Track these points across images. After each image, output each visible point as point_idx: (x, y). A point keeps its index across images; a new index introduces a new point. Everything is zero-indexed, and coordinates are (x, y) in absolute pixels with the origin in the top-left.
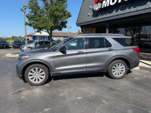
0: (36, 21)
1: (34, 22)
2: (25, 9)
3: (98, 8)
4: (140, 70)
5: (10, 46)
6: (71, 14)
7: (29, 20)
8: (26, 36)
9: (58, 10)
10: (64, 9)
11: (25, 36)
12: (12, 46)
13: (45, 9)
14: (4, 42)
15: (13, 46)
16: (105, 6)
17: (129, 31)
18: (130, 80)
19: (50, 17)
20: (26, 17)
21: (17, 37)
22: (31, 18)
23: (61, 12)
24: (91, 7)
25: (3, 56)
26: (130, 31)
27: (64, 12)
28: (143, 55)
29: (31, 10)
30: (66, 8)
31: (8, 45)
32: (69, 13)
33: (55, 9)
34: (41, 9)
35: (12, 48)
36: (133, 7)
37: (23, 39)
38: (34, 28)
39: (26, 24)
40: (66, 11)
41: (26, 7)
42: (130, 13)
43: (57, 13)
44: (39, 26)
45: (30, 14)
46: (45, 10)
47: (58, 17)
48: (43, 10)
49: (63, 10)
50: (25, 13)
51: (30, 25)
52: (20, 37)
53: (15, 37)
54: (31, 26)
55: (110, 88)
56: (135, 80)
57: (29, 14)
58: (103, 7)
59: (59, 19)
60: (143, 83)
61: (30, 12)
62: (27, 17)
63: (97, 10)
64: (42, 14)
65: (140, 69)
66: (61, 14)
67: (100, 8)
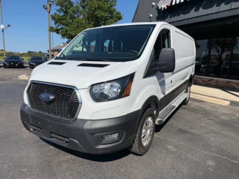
0: (67, 25)
1: (63, 27)
2: (50, 5)
3: (166, 4)
4: (231, 106)
5: (25, 65)
6: (122, 15)
7: (56, 23)
8: (50, 51)
9: (102, 9)
10: (111, 6)
11: (48, 51)
12: (28, 65)
13: (81, 6)
14: (15, 58)
15: (30, 65)
16: (178, 2)
17: (214, 48)
18: (212, 120)
19: (88, 20)
20: (51, 19)
21: (36, 52)
22: (59, 20)
23: (106, 11)
24: (154, 4)
25: (14, 79)
26: (216, 48)
27: (111, 12)
28: (236, 84)
29: (58, 8)
30: (114, 5)
31: (22, 63)
32: (118, 13)
33: (97, 6)
34: (75, 6)
35: (29, 68)
36: (224, 4)
37: (46, 55)
38: (63, 36)
39: (51, 29)
40: (115, 10)
41: (51, 3)
42: (219, 14)
43: (100, 13)
44: (71, 33)
45: (58, 13)
46: (81, 8)
47: (101, 19)
48: (77, 7)
49: (109, 8)
50: (49, 13)
51: (57, 31)
52: (40, 52)
53: (33, 52)
54: (58, 33)
55: (180, 129)
56: (222, 120)
57: (56, 14)
58: (174, 3)
59: (103, 22)
60: (235, 125)
61: (58, 10)
62: (53, 18)
63: (164, 8)
64: (75, 15)
65: (230, 104)
66: (106, 15)
67: (169, 5)
